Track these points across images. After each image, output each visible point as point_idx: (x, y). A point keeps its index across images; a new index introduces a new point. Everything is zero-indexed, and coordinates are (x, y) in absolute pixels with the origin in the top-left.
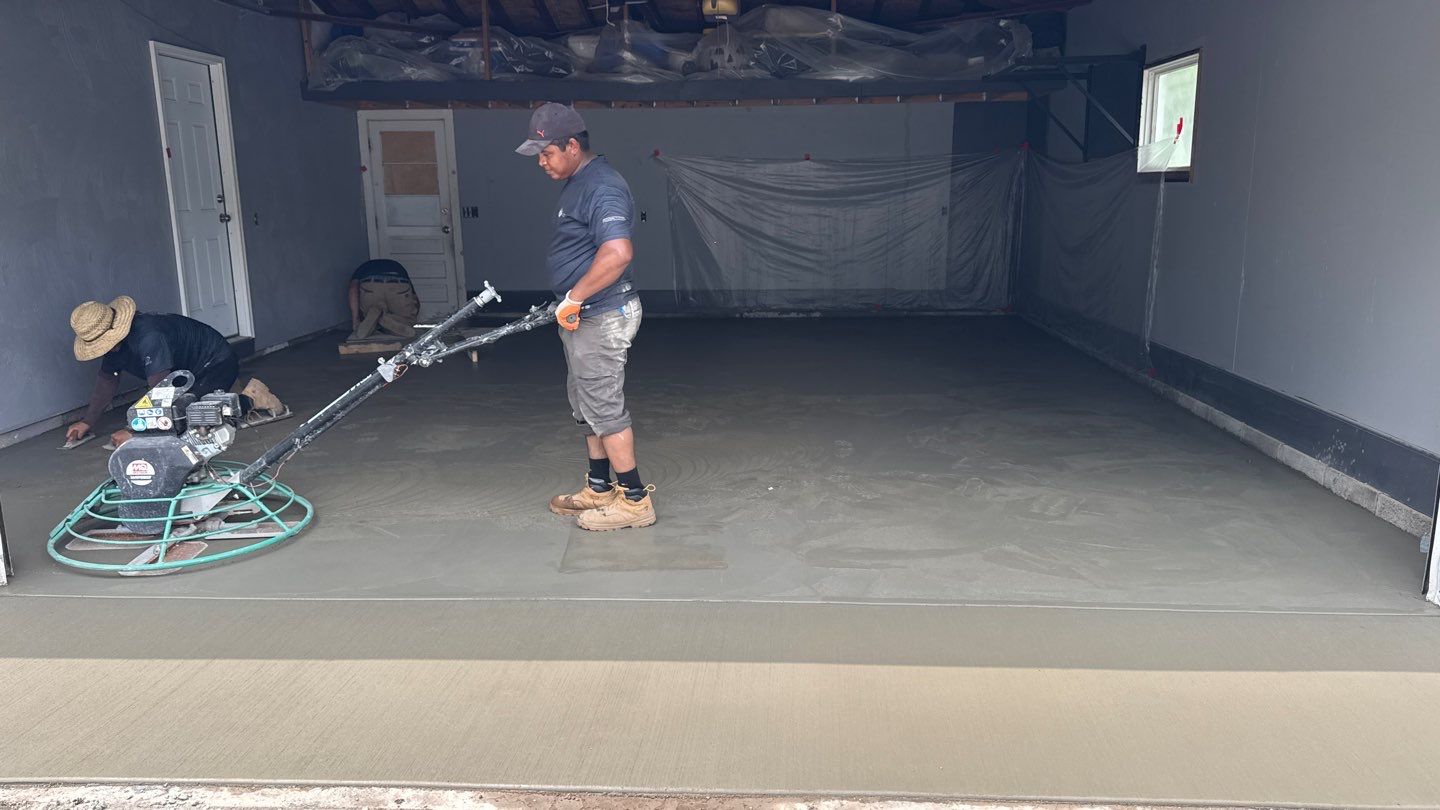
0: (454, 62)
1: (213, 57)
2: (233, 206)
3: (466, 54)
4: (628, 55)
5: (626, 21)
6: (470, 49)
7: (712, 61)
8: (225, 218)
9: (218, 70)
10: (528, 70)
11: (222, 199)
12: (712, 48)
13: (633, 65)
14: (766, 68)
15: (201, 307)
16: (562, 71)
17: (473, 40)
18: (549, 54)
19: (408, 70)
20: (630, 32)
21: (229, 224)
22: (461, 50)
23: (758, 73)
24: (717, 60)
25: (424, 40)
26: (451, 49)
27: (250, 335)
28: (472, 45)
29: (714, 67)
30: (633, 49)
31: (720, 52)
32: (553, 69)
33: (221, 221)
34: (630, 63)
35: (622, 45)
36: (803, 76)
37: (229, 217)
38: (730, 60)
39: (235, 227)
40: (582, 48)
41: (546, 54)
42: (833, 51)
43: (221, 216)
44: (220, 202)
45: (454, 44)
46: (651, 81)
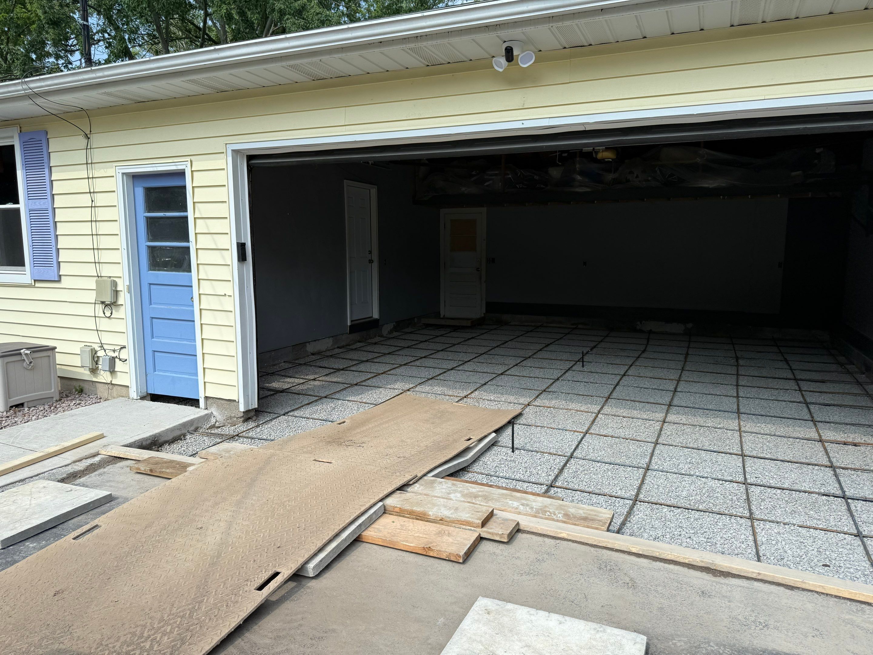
0: (486, 184)
1: (373, 186)
2: (375, 256)
3: (493, 179)
4: (579, 178)
5: (579, 159)
6: (495, 177)
7: (626, 178)
8: (371, 261)
9: (374, 191)
10: (524, 187)
11: (370, 252)
12: (627, 171)
13: (580, 182)
14: (659, 181)
15: (356, 303)
16: (542, 186)
17: (496, 172)
18: (536, 177)
19: (463, 189)
20: (580, 165)
21: (372, 264)
22: (490, 177)
23: (654, 184)
24: (630, 177)
25: (474, 173)
26: (485, 177)
27: (377, 317)
28: (496, 175)
29: (627, 181)
30: (582, 173)
31: (631, 173)
32: (538, 185)
33: (369, 262)
34: (578, 181)
35: (575, 172)
36: (681, 185)
37: (372, 261)
38: (637, 177)
39: (375, 265)
40: (555, 173)
41: (535, 177)
42: (700, 170)
43: (369, 260)
44: (369, 254)
45: (487, 175)
46: (589, 190)
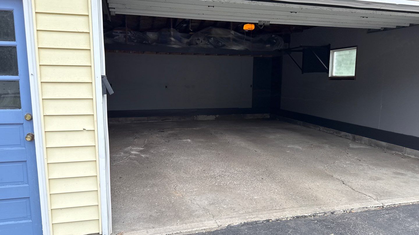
0: (115, 38)
3: (119, 35)
4: (173, 39)
5: (172, 29)
6: (120, 34)
7: (196, 42)
10: (138, 42)
12: (196, 38)
13: (174, 42)
14: (213, 45)
17: (121, 31)
18: (143, 37)
20: (173, 32)
22: (116, 34)
23: (210, 46)
24: (198, 42)
26: (114, 33)
28: (121, 33)
29: (197, 44)
30: (174, 37)
31: (199, 39)
32: (144, 42)
34: (173, 41)
35: (170, 36)
36: (223, 48)
38: (201, 42)
40: (151, 36)
41: (141, 37)
42: (231, 41)
45: (115, 32)
46: (180, 47)
